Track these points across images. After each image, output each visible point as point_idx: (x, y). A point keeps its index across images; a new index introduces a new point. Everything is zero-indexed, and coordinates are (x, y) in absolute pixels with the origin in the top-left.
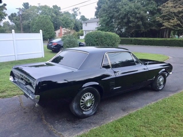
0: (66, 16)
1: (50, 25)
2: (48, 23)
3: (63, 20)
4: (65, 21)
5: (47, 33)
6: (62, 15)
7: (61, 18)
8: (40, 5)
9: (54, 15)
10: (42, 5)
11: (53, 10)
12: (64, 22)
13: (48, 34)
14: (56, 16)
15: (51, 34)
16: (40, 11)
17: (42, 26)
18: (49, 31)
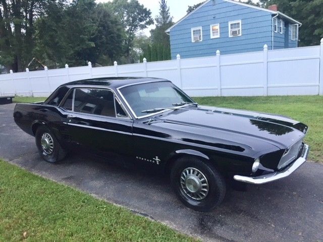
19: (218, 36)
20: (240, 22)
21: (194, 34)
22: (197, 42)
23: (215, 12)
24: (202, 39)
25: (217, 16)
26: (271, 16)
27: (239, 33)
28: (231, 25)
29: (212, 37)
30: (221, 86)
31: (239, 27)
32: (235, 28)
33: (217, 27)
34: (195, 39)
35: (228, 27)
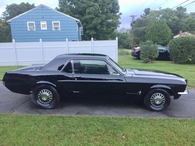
0: (191, 18)
1: (166, 30)
2: (163, 28)
3: (186, 23)
4: (190, 24)
5: (160, 39)
6: (187, 17)
7: (185, 20)
8: (161, 9)
9: (176, 18)
10: (164, 9)
11: (176, 12)
12: (187, 26)
13: (162, 40)
14: (178, 19)
15: (166, 40)
16: (161, 16)
17: (157, 31)
18: (163, 36)
19: (46, 29)
20: (59, 22)
21: (29, 25)
22: (32, 31)
23: (43, 14)
24: (35, 29)
25: (45, 17)
26: (76, 22)
27: (59, 29)
28: (54, 23)
29: (42, 29)
30: (44, 59)
31: (59, 25)
32: (56, 25)
33: (45, 23)
34: (30, 28)
35: (52, 24)
